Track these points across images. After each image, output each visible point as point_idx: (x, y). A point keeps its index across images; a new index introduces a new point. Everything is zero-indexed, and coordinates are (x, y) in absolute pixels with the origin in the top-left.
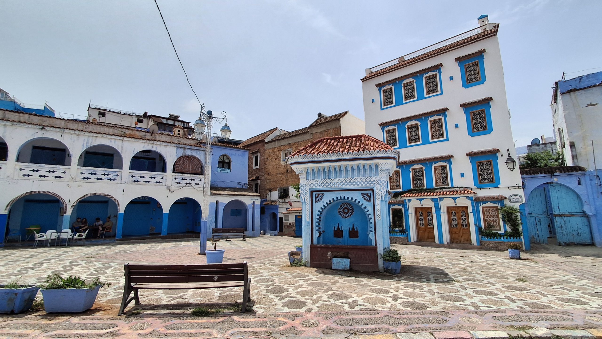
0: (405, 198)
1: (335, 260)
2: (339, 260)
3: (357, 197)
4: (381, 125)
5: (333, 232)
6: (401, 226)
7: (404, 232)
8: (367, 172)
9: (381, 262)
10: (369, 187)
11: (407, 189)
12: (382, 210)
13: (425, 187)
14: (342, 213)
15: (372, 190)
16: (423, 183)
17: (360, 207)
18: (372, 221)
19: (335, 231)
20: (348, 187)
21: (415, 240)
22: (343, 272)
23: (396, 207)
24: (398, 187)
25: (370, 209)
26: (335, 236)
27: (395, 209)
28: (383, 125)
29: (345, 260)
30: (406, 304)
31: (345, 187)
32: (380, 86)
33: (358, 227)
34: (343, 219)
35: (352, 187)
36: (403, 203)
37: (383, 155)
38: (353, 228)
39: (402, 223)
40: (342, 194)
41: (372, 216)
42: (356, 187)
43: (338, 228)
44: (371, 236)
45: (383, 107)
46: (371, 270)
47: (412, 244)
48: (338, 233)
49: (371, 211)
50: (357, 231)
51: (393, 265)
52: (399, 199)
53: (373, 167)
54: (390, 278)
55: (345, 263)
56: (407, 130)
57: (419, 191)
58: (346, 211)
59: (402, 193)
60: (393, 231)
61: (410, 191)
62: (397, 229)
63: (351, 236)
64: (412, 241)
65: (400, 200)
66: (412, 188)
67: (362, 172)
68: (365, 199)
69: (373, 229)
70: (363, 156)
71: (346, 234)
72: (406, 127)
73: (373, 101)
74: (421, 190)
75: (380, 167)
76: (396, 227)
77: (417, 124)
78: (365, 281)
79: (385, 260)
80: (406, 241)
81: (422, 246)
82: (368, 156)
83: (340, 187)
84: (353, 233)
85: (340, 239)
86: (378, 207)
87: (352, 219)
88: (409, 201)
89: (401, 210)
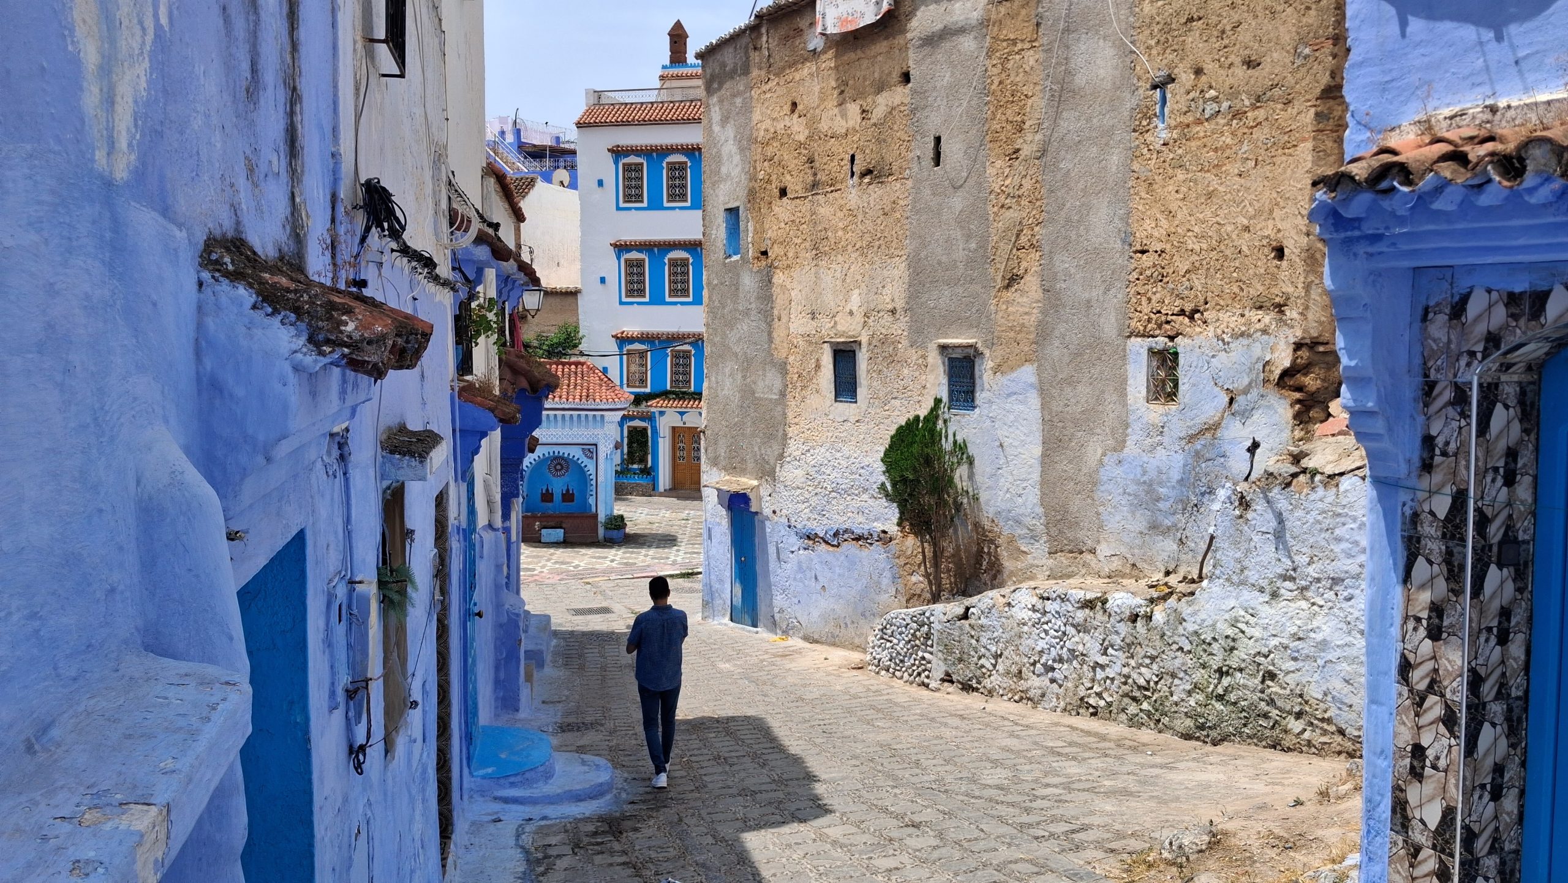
0: (653, 410)
1: (544, 531)
2: (550, 531)
3: (576, 453)
4: (615, 245)
5: (539, 496)
6: (643, 460)
7: (649, 474)
8: (591, 423)
9: (601, 531)
10: (591, 441)
11: (659, 389)
12: (606, 470)
13: (692, 389)
14: (553, 470)
15: (596, 445)
16: (689, 381)
17: (579, 466)
18: (593, 482)
19: (543, 494)
20: (565, 441)
21: (667, 487)
22: (556, 544)
23: (637, 423)
24: (643, 382)
25: (591, 468)
26: (543, 501)
27: (635, 428)
28: (621, 248)
29: (558, 530)
30: (620, 564)
31: (560, 441)
32: (618, 152)
33: (574, 488)
34: (554, 479)
35: (570, 441)
36: (650, 418)
37: (611, 407)
38: (568, 490)
39: (646, 454)
40: (556, 449)
41: (593, 477)
42: (575, 441)
43: (547, 490)
44: (592, 501)
45: (622, 205)
46: (589, 540)
47: (661, 495)
48: (547, 497)
49: (592, 471)
50: (573, 494)
51: (615, 534)
52: (643, 408)
53: (598, 418)
54: (611, 547)
55: (558, 534)
56: (667, 268)
57: (681, 396)
58: (559, 467)
59: (649, 397)
60: (629, 470)
61: (664, 394)
62: (635, 466)
63: (564, 500)
64: (661, 489)
65: (645, 410)
66: (668, 388)
67: (583, 423)
68: (586, 456)
69: (594, 493)
70: (586, 407)
71: (557, 497)
72: (666, 261)
73: (600, 183)
74: (684, 393)
75: (606, 419)
76: (633, 463)
77: (687, 259)
78: (583, 551)
79: (606, 528)
80: (651, 490)
81: (678, 498)
82: (593, 407)
83: (555, 440)
84: (568, 497)
85: (550, 505)
86: (601, 467)
87: (566, 479)
88: (662, 413)
89: (645, 429)
